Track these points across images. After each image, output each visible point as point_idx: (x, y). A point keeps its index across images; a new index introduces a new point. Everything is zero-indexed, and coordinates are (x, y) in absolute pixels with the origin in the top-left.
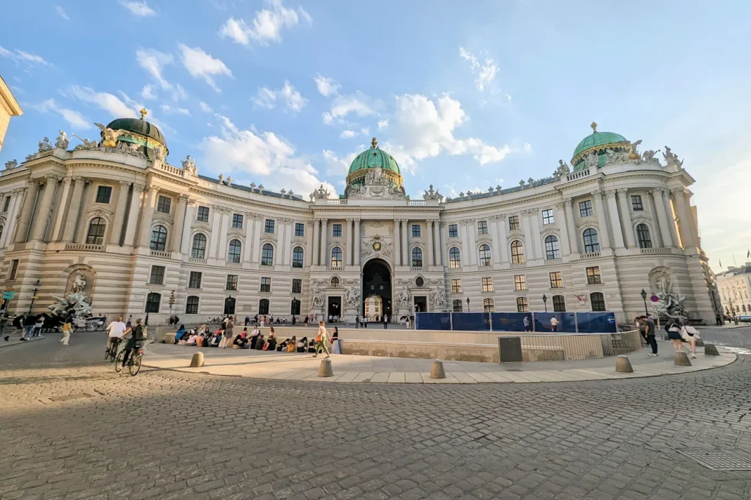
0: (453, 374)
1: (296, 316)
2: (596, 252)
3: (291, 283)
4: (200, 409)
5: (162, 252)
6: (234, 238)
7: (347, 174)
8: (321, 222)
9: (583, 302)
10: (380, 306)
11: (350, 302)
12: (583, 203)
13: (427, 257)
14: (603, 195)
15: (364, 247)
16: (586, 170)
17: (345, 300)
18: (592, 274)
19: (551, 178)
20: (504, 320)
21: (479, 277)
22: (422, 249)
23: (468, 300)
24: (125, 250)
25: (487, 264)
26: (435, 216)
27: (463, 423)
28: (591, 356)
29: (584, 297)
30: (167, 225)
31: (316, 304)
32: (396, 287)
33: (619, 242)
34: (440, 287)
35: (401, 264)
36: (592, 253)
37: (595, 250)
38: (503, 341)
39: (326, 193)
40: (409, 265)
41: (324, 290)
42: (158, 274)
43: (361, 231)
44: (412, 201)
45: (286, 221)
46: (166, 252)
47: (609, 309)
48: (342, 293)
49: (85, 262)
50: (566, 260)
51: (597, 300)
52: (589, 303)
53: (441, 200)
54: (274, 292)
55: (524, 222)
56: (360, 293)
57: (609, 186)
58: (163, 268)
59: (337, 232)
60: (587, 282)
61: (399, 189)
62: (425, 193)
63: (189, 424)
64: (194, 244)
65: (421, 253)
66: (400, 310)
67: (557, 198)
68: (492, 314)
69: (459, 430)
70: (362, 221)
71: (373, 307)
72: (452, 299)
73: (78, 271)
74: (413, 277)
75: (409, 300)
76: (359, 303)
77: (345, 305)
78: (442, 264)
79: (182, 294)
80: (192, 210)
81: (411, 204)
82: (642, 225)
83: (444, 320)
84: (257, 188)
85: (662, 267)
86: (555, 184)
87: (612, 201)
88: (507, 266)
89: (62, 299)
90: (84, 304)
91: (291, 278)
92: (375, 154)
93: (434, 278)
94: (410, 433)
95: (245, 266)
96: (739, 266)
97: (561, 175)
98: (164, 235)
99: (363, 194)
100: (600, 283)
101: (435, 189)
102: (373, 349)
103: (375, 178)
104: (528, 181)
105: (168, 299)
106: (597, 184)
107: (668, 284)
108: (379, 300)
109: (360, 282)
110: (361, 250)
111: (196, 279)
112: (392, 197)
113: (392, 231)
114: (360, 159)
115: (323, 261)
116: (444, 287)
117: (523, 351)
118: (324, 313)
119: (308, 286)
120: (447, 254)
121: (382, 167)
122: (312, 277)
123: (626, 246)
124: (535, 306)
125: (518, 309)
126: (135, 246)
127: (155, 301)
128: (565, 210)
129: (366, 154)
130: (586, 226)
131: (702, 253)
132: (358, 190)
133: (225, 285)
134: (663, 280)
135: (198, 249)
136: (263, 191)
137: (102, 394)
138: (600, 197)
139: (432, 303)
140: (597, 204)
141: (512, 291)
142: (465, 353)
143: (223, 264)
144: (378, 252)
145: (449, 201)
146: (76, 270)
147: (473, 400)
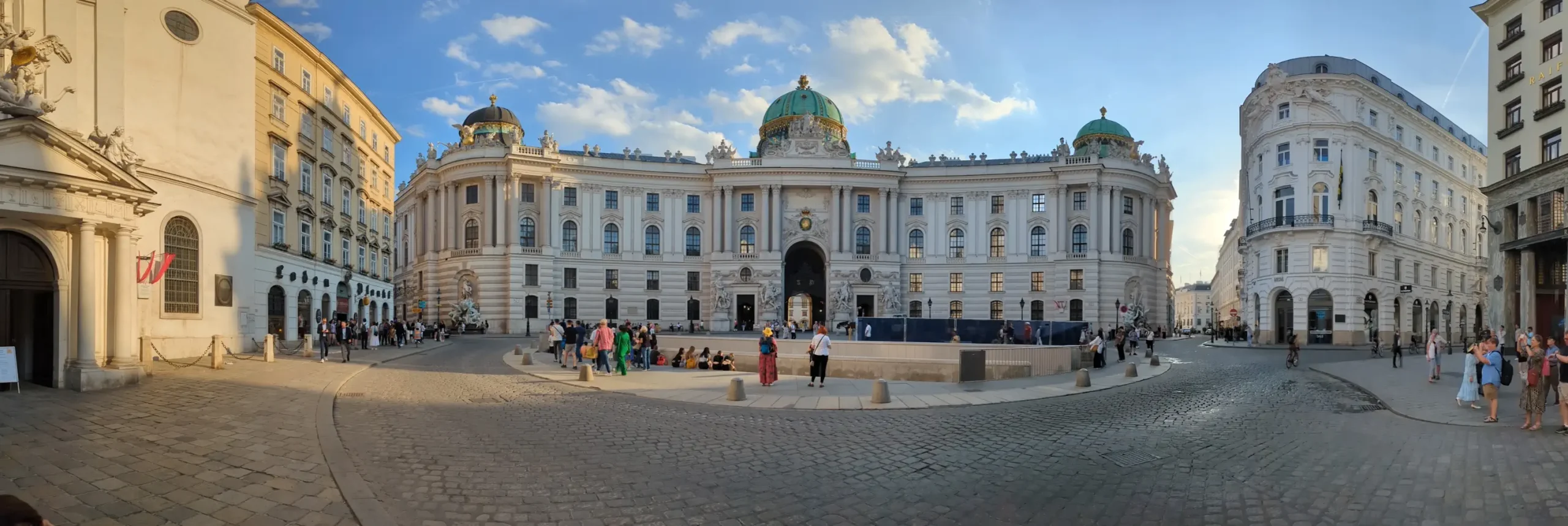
0: (900, 397)
1: (694, 322)
2: (1082, 253)
3: (685, 277)
4: (597, 428)
5: (533, 248)
6: (609, 222)
7: (760, 124)
8: (723, 191)
9: (1061, 310)
10: (808, 309)
11: (767, 303)
12: (1078, 193)
13: (877, 241)
14: (1100, 189)
15: (786, 224)
16: (1087, 156)
17: (759, 299)
18: (1075, 278)
19: (1048, 157)
20: (971, 329)
21: (948, 271)
22: (870, 229)
23: (930, 302)
24: (499, 250)
25: (958, 255)
26: (893, 184)
27: (905, 454)
28: (1060, 371)
29: (1064, 304)
30: (533, 216)
31: (719, 304)
32: (832, 282)
33: (1106, 246)
34: (894, 283)
35: (841, 250)
36: (1078, 254)
37: (1082, 251)
38: (965, 355)
39: (729, 150)
40: (851, 251)
41: (730, 286)
42: (532, 272)
43: (783, 203)
44: (859, 161)
45: (673, 193)
46: (536, 248)
47: (1085, 319)
48: (756, 289)
49: (468, 268)
50: (1051, 259)
51: (1076, 307)
52: (1068, 312)
53: (902, 163)
54: (664, 291)
55: (1010, 206)
56: (780, 290)
57: (1107, 181)
58: (536, 266)
59: (748, 204)
60: (1069, 287)
61: (840, 144)
62: (878, 152)
63: (590, 441)
64: (565, 234)
65: (869, 235)
66: (837, 315)
67: (1051, 183)
68: (958, 321)
69: (900, 461)
70: (784, 189)
71: (800, 309)
72: (908, 300)
73: (464, 277)
74: (857, 268)
75: (850, 300)
76: (780, 304)
77: (760, 306)
78: (898, 252)
79: (558, 295)
80: (558, 192)
81: (857, 165)
82: (1128, 230)
83: (896, 328)
84: (632, 152)
85: (1138, 277)
86: (1051, 165)
87: (1106, 198)
88: (984, 260)
89: (457, 306)
90: (474, 310)
91: (685, 270)
92: (804, 97)
93: (886, 270)
94: (841, 467)
95: (626, 257)
96: (1192, 283)
97: (1060, 155)
98: (532, 229)
99: (785, 151)
100: (1082, 289)
101: (894, 148)
102: (799, 367)
103: (805, 128)
104: (1021, 154)
105: (545, 302)
106: (1095, 175)
107: (1139, 295)
108: (808, 300)
109: (781, 274)
110: (782, 230)
111: (570, 275)
112: (829, 154)
113: (828, 202)
114: (781, 104)
115: (728, 246)
116: (898, 283)
117: (986, 367)
118: (731, 317)
119: (709, 280)
120: (905, 238)
121: (814, 114)
122: (713, 268)
123: (1111, 250)
124: (1011, 313)
125: (991, 315)
126: (507, 245)
127: (532, 305)
128: (1058, 197)
129: (790, 97)
130: (1077, 221)
131: (1169, 267)
132: (778, 145)
133: (604, 282)
134: (1136, 290)
135: (569, 240)
136: (640, 157)
137: (507, 401)
138: (1096, 190)
139: (881, 304)
140: (1092, 197)
141: (986, 292)
142: (919, 371)
143: (598, 256)
144: (807, 232)
145: (913, 165)
146: (462, 277)
147: (920, 427)
